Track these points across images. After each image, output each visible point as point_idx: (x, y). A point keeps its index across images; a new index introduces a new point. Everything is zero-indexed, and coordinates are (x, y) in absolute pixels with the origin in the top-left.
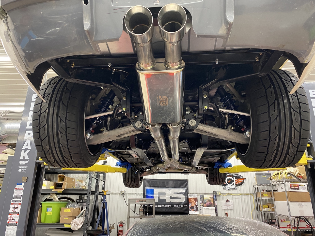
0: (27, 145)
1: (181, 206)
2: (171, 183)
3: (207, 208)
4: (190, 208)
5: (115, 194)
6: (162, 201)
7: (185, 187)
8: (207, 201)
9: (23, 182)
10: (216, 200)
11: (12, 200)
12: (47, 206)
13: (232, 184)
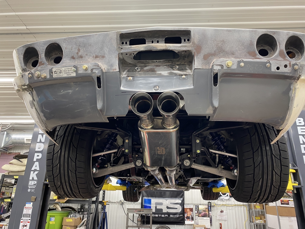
0: (36, 166)
1: (177, 216)
2: (168, 193)
3: (202, 218)
4: (186, 218)
5: (114, 203)
6: (159, 211)
7: (181, 197)
8: (202, 211)
9: (32, 202)
10: (211, 211)
11: (21, 218)
12: (50, 216)
13: (226, 195)
